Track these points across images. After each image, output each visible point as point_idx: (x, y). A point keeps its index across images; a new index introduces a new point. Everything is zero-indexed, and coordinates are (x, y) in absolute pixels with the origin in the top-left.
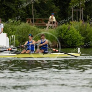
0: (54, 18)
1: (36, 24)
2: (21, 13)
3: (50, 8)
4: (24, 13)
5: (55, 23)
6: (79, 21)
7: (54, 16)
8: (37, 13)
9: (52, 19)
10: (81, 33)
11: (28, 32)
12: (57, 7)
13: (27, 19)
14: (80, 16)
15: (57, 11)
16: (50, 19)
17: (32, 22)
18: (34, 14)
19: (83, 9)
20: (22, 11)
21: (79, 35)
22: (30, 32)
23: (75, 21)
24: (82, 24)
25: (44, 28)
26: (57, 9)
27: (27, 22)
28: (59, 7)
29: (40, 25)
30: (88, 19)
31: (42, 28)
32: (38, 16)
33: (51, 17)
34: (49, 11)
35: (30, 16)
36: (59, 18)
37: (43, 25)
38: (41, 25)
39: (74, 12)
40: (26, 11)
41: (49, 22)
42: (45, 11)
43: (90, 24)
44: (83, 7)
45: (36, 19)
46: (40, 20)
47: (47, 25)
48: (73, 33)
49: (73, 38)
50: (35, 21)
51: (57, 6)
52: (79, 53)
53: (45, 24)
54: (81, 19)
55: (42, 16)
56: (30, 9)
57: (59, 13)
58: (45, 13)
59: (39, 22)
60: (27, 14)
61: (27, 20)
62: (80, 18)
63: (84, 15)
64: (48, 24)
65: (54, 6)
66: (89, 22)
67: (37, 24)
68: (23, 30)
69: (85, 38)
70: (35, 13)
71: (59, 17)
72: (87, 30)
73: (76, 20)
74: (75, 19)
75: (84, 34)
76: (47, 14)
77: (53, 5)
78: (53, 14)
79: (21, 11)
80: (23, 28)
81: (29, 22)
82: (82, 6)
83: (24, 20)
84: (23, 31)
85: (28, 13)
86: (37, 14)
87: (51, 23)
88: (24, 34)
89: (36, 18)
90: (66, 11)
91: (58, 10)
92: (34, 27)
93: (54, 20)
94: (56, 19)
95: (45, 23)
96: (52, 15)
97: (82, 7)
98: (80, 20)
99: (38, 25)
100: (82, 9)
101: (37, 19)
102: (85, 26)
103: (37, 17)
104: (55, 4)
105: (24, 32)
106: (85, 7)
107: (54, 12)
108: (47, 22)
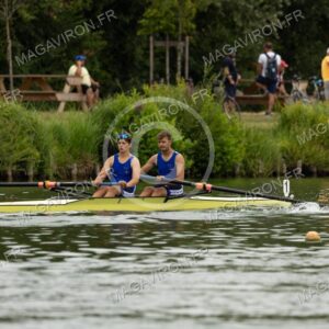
5: (90, 89)
6: (173, 82)
9: (78, 75)
10: (182, 127)
12: (94, 34)
14: (179, 64)
15: (95, 49)
17: (8, 88)
19: (187, 38)
23: (159, 83)
25: (48, 110)
26: (97, 41)
28: (101, 32)
29: (34, 99)
31: (43, 110)
36: (104, 73)
37: (46, 99)
38: (39, 99)
39: (157, 51)
41: (67, 88)
43: (213, 92)
44: (189, 35)
45: (20, 76)
46: (34, 79)
47: (59, 96)
49: (152, 145)
50: (18, 82)
53: (53, 95)
54: (183, 74)
55: (44, 65)
57: (103, 53)
58: (53, 56)
59: (31, 89)
62: (179, 73)
63: (194, 62)
64: (65, 95)
66: (209, 86)
67: (26, 94)
69: (196, 142)
71: (104, 67)
73: (162, 80)
74: (160, 75)
75: (194, 130)
76: (59, 59)
78: (82, 57)
82: (186, 29)
87: (74, 90)
89: (22, 72)
90: (128, 46)
91: (100, 43)
92: (13, 104)
95: (52, 92)
97: (185, 32)
98: (178, 79)
99: (29, 98)
100: (183, 40)
101: (24, 76)
103: (24, 69)
106: (195, 32)
107: (86, 52)
108: (59, 85)
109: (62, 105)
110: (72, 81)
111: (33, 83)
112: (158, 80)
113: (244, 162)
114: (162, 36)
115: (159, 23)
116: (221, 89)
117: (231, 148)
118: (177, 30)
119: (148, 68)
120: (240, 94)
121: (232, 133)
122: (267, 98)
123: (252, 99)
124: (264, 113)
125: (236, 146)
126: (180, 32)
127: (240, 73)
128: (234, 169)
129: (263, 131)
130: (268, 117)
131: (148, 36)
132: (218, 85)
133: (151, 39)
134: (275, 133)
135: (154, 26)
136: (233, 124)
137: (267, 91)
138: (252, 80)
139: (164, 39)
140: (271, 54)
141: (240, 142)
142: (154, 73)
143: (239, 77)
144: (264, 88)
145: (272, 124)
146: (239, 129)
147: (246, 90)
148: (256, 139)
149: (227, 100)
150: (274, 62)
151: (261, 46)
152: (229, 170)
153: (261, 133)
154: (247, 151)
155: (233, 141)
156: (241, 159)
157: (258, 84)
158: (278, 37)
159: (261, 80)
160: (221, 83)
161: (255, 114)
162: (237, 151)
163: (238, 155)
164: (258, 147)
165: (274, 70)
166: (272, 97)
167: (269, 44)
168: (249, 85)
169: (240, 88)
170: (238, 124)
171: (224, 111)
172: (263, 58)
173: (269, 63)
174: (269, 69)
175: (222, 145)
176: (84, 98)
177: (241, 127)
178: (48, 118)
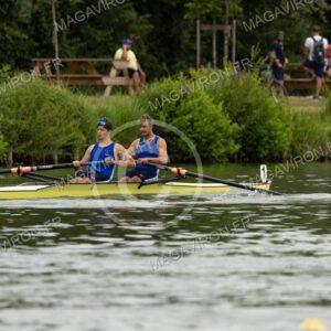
0: (131, 55)
1: (66, 78)
2: (13, 38)
3: (117, 20)
4: (25, 40)
5: (137, 74)
6: (220, 66)
8: (69, 37)
9: (124, 58)
10: (229, 111)
11: (39, 109)
12: (141, 17)
13: (33, 60)
14: (226, 47)
15: (141, 32)
16: (118, 60)
17: (53, 70)
18: (59, 42)
19: (234, 22)
20: (17, 33)
21: (221, 115)
22: (45, 106)
23: (206, 66)
24: (233, 77)
25: (94, 94)
26: (143, 24)
28: (148, 16)
29: (80, 83)
30: (256, 60)
31: (89, 94)
32: (73, 48)
33: (119, 53)
34: (112, 31)
35: (44, 50)
36: (151, 57)
37: (93, 83)
38: (84, 83)
39: (204, 35)
40: (32, 32)
41: (113, 72)
42: (100, 33)
43: (260, 75)
44: (236, 18)
45: (66, 60)
46: (80, 63)
47: (106, 80)
48: (201, 111)
49: (199, 130)
50: (65, 67)
51: (140, 13)
52: (266, 183)
53: (100, 79)
54: (230, 58)
55: (90, 49)
56: (45, 25)
57: (150, 37)
58: (99, 39)
59: (78, 73)
60: (36, 44)
61: (36, 62)
62: (226, 57)
63: (241, 46)
64: (111, 79)
65: (133, 14)
66: (256, 70)
67: (72, 78)
68: (22, 99)
69: (243, 126)
70: (64, 38)
71: (151, 51)
72: (251, 99)
73: (209, 65)
74: (207, 59)
75: (241, 114)
76: (106, 43)
77: (129, 8)
78: (129, 41)
79: (11, 30)
80: (20, 94)
81: (42, 71)
82: (234, 12)
83: (23, 65)
84: (19, 105)
85: (37, 40)
86: (69, 41)
87: (121, 74)
88: (25, 114)
89: (68, 57)
90: (174, 30)
91: (146, 27)
92: (59, 88)
93: (133, 63)
94: (140, 60)
95: (98, 75)
96: (125, 46)
97: (232, 15)
98: (225, 63)
99: (75, 83)
100: (230, 23)
101: (70, 60)
102: (241, 83)
103: (69, 53)
104: (134, 6)
105: (23, 106)
106: (242, 16)
107: (132, 35)
108: (105, 69)
109: (109, 89)
110: (118, 65)
111: (79, 67)
112: (205, 64)
113: (292, 146)
114: (209, 19)
115: (206, 7)
116: (269, 73)
117: (279, 133)
118: (224, 13)
119: (195, 52)
120: (287, 77)
121: (279, 117)
122: (314, 82)
123: (299, 83)
124: (311, 97)
125: (283, 130)
126: (227, 15)
127: (288, 57)
128: (281, 153)
129: (311, 115)
130: (316, 101)
131: (196, 19)
132: (265, 69)
133: (198, 22)
134: (323, 116)
135: (201, 10)
136: (280, 108)
137: (314, 75)
138: (300, 64)
139: (211, 23)
140: (318, 38)
141: (287, 126)
142: (201, 56)
143: (286, 61)
144: (312, 72)
145: (319, 108)
146: (286, 114)
147: (293, 74)
148: (303, 124)
149: (274, 84)
150: (321, 46)
151: (309, 30)
152: (276, 154)
153: (309, 118)
154: (295, 135)
155: (280, 125)
156: (288, 144)
157: (306, 68)
158: (326, 21)
159: (308, 64)
160: (269, 67)
161: (302, 98)
162: (285, 134)
163: (285, 139)
164: (306, 131)
165: (320, 54)
166: (320, 81)
167: (317, 27)
168: (296, 69)
169: (287, 72)
170: (285, 109)
171: (271, 95)
172: (309, 42)
173: (315, 47)
174: (316, 53)
175: (269, 129)
176: (131, 82)
177: (288, 111)
178: (94, 102)
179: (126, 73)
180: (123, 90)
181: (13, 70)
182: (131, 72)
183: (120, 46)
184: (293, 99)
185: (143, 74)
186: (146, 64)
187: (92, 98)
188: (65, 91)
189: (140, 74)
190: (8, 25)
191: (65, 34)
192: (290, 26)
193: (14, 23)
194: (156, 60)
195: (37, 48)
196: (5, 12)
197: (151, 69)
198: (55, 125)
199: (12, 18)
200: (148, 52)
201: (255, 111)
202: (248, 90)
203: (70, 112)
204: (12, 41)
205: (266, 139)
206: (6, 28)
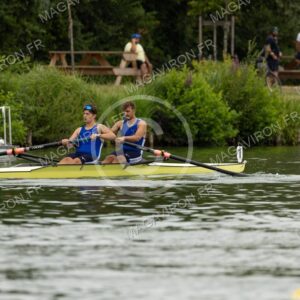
1: (80, 69)
2: (33, 32)
3: (126, 16)
4: (43, 34)
5: (144, 65)
6: (220, 58)
7: (140, 43)
8: (83, 31)
9: (133, 51)
10: (227, 99)
11: (56, 96)
12: (148, 14)
13: (50, 52)
14: (225, 42)
15: (149, 28)
16: (128, 53)
17: (69, 63)
18: (74, 36)
19: (233, 18)
20: (36, 28)
21: (221, 103)
22: (62, 94)
23: (207, 58)
24: (232, 69)
25: (105, 83)
26: (150, 20)
27: (52, 63)
28: (155, 13)
29: (93, 73)
30: (252, 53)
31: (101, 83)
32: (86, 42)
33: (129, 46)
34: (122, 26)
35: (60, 44)
36: (157, 50)
37: (104, 73)
38: (97, 73)
39: (206, 30)
40: (50, 27)
41: (123, 64)
42: (110, 28)
43: (256, 67)
44: (235, 15)
45: (80, 52)
46: (93, 55)
47: (116, 71)
48: (202, 100)
49: (200, 116)
50: (78, 58)
51: (148, 9)
52: (242, 163)
53: (111, 69)
54: (229, 51)
55: (102, 43)
56: (61, 21)
57: (156, 32)
58: (110, 34)
59: (91, 64)
60: (53, 38)
61: (53, 54)
62: (225, 50)
63: (239, 40)
64: (121, 70)
65: (141, 11)
66: (253, 62)
67: (86, 69)
68: (40, 88)
69: (241, 113)
70: (79, 32)
71: (157, 44)
72: (248, 88)
74: (208, 52)
75: (239, 102)
76: (117, 37)
77: (137, 5)
78: (137, 36)
79: (31, 25)
80: (37, 83)
81: (58, 63)
83: (41, 57)
84: (38, 93)
85: (54, 34)
86: (83, 36)
87: (130, 65)
88: (43, 101)
89: (82, 49)
90: (179, 25)
91: (153, 23)
92: (74, 78)
94: (148, 52)
95: (108, 66)
96: (134, 40)
98: (225, 55)
99: (88, 73)
100: (230, 19)
101: (84, 52)
102: (239, 73)
103: (83, 46)
104: (142, 4)
105: (41, 94)
106: (240, 13)
107: (140, 31)
108: (116, 61)
109: (119, 79)
110: (127, 57)
111: (92, 59)
112: (205, 57)
113: (285, 131)
115: (208, 5)
116: (264, 65)
117: (273, 119)
120: (281, 69)
121: (274, 104)
123: (291, 74)
125: (277, 116)
127: (282, 51)
128: (275, 138)
131: (198, 16)
132: (261, 61)
133: (200, 19)
135: (203, 7)
136: (275, 97)
138: (293, 57)
141: (281, 113)
142: (204, 49)
143: (281, 54)
146: (280, 102)
147: (287, 65)
149: (269, 74)
152: (271, 139)
155: (275, 112)
160: (264, 59)
168: (289, 61)
169: (281, 64)
170: (279, 97)
171: (266, 85)
175: (265, 115)
176: (139, 73)
177: (282, 99)
178: (106, 91)
179: (135, 64)
180: (132, 79)
181: (32, 61)
182: (139, 63)
183: (130, 40)
184: (287, 88)
185: (150, 65)
186: (152, 57)
187: (103, 87)
188: (79, 81)
189: (147, 66)
190: (28, 21)
191: (80, 29)
192: (283, 22)
193: (33, 19)
194: (162, 52)
195: (54, 42)
196: (25, 9)
197: (157, 61)
198: (70, 111)
199: (31, 14)
200: (155, 46)
201: (251, 100)
202: (245, 81)
203: (84, 100)
204: (32, 35)
205: (261, 125)
206: (26, 23)
